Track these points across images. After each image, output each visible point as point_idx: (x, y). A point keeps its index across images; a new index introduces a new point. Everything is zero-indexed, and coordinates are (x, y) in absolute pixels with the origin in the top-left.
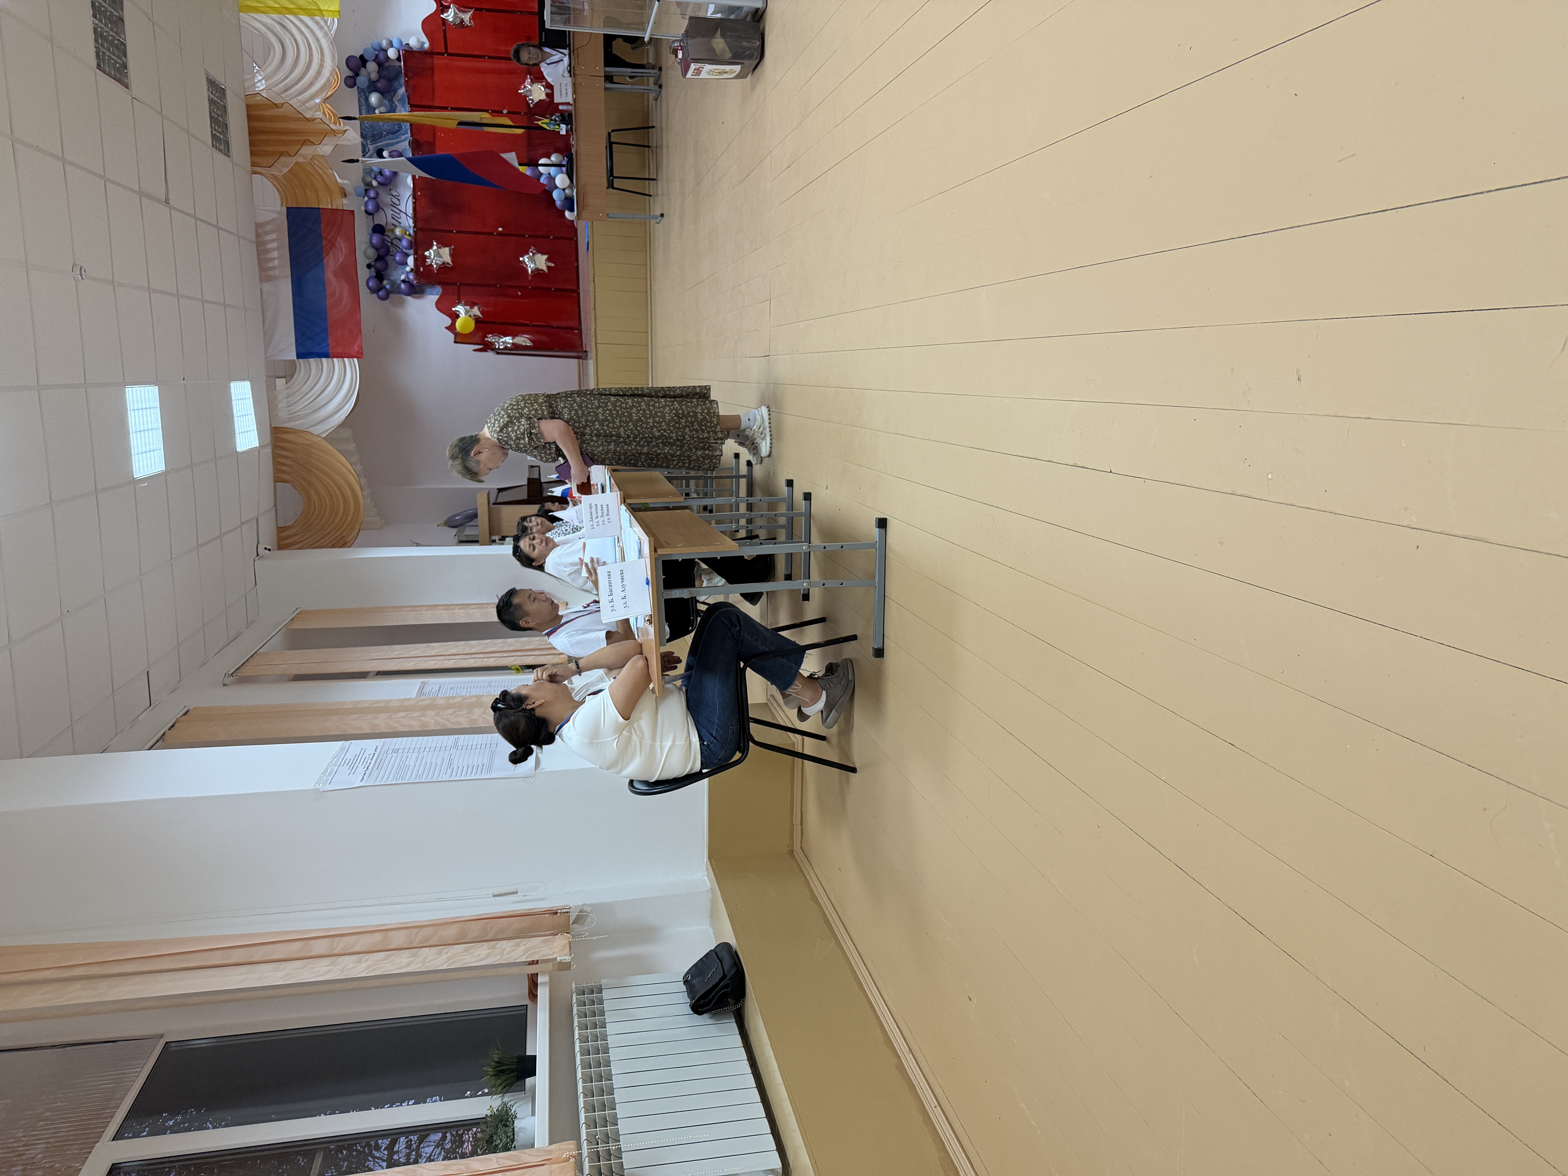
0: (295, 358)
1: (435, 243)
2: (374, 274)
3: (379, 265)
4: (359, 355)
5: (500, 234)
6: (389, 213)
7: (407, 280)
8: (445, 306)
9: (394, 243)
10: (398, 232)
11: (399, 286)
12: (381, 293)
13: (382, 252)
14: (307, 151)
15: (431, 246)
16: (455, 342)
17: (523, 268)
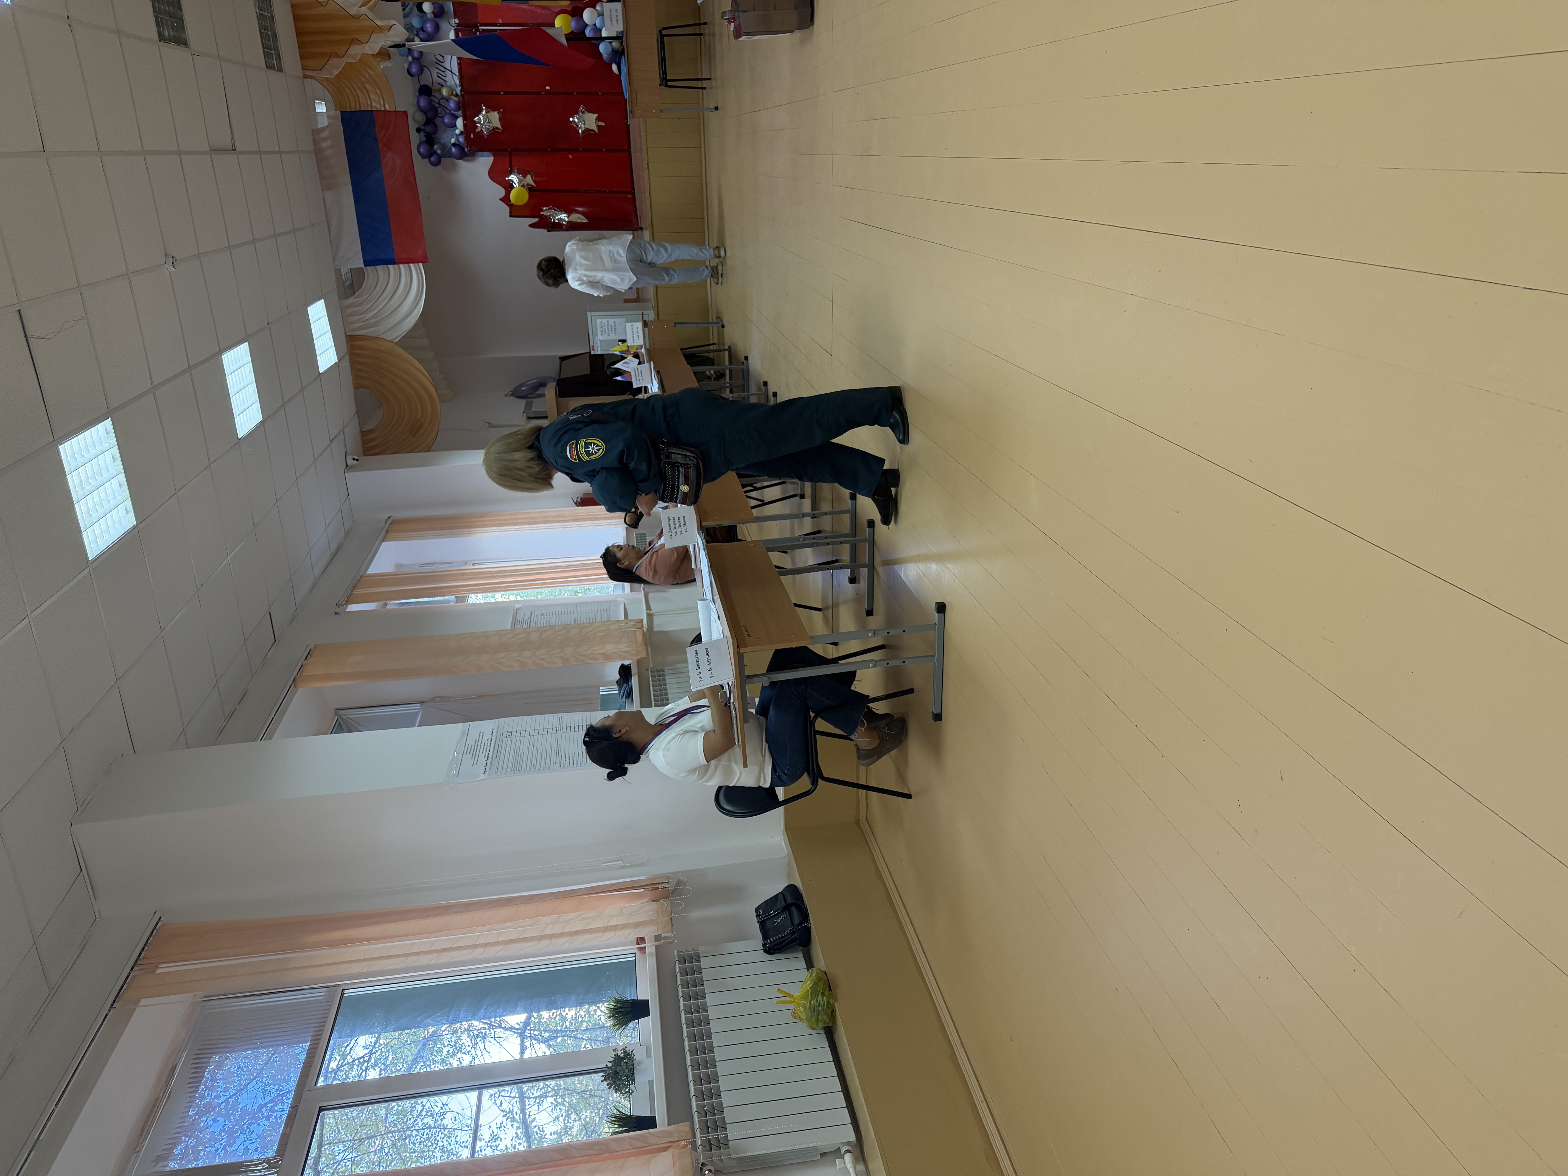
0: (363, 266)
1: (484, 108)
2: (424, 139)
3: (429, 129)
4: (423, 260)
5: (547, 92)
6: (435, 72)
7: (457, 143)
8: (497, 175)
9: (441, 104)
10: (445, 92)
11: (450, 149)
12: (432, 159)
13: (430, 114)
14: (356, 51)
15: (480, 112)
16: (510, 216)
17: (574, 129)
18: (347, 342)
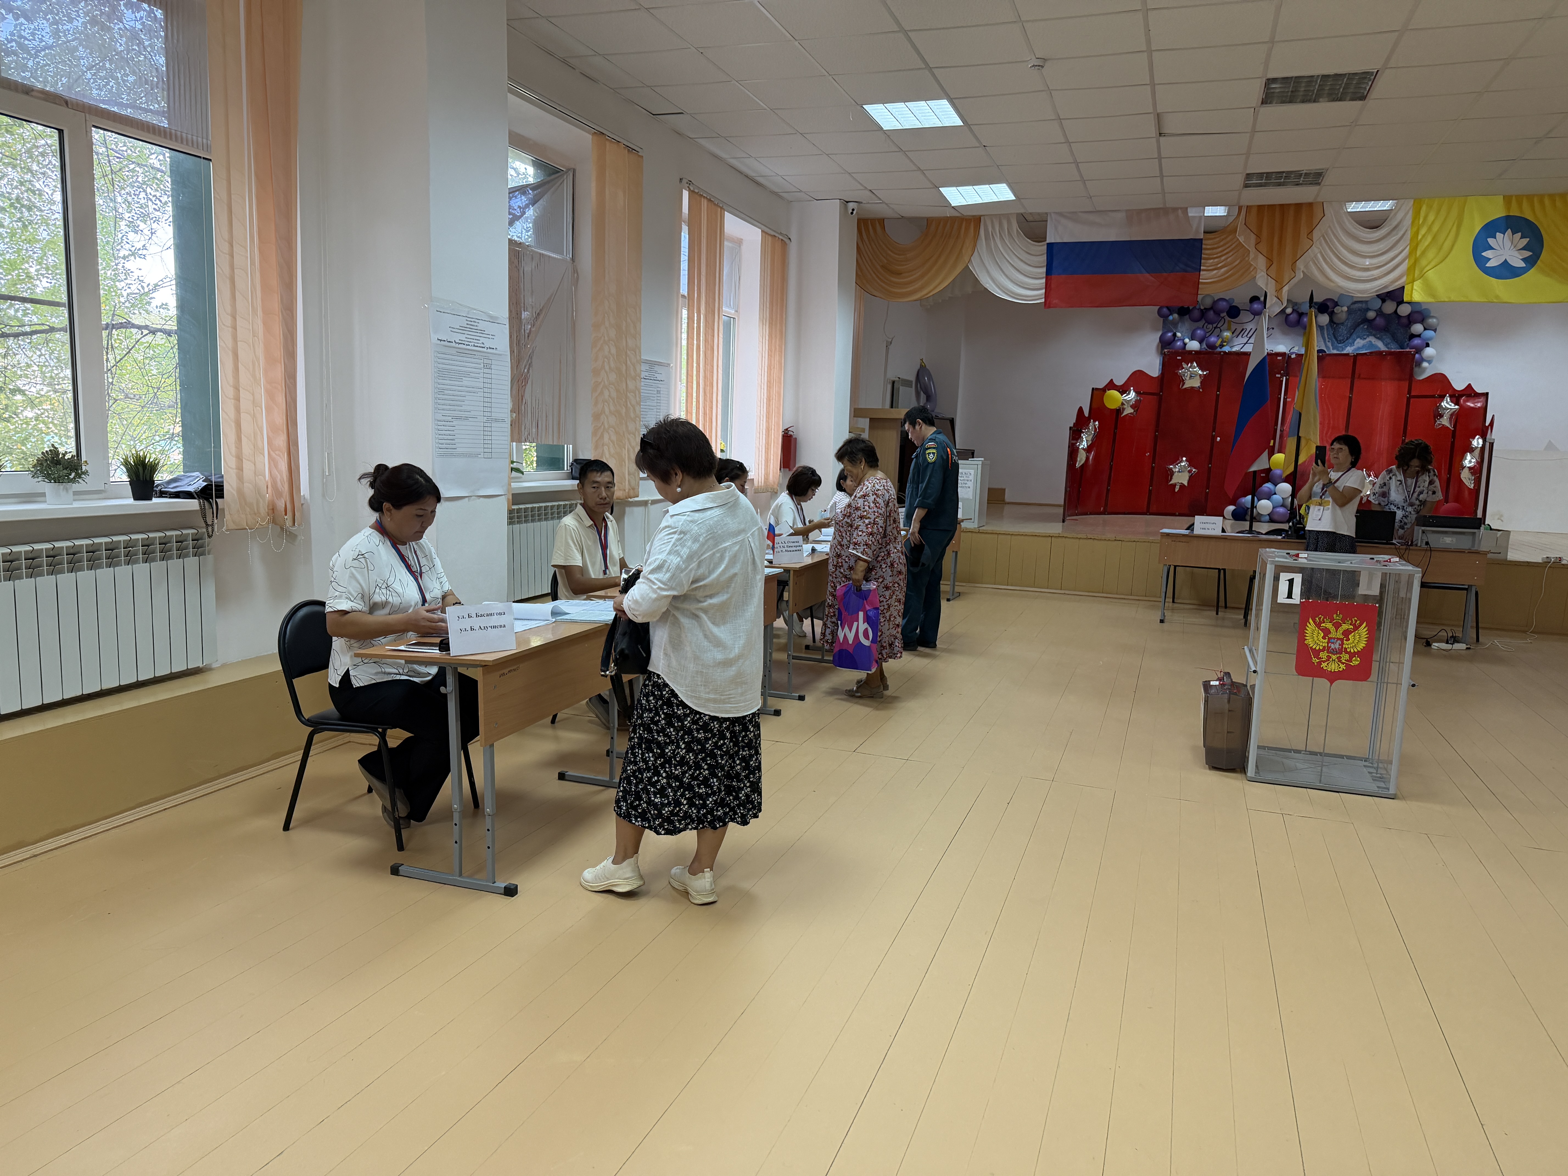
0: (1048, 241)
1: (1205, 373)
3: (1195, 311)
4: (1047, 304)
5: (1214, 438)
6: (1249, 326)
7: (1176, 339)
8: (1137, 379)
9: (1215, 329)
10: (1227, 334)
11: (1171, 331)
12: (1165, 310)
13: (1209, 314)
14: (1261, 262)
15: (1201, 369)
16: (1093, 389)
17: (1176, 460)
18: (973, 216)
